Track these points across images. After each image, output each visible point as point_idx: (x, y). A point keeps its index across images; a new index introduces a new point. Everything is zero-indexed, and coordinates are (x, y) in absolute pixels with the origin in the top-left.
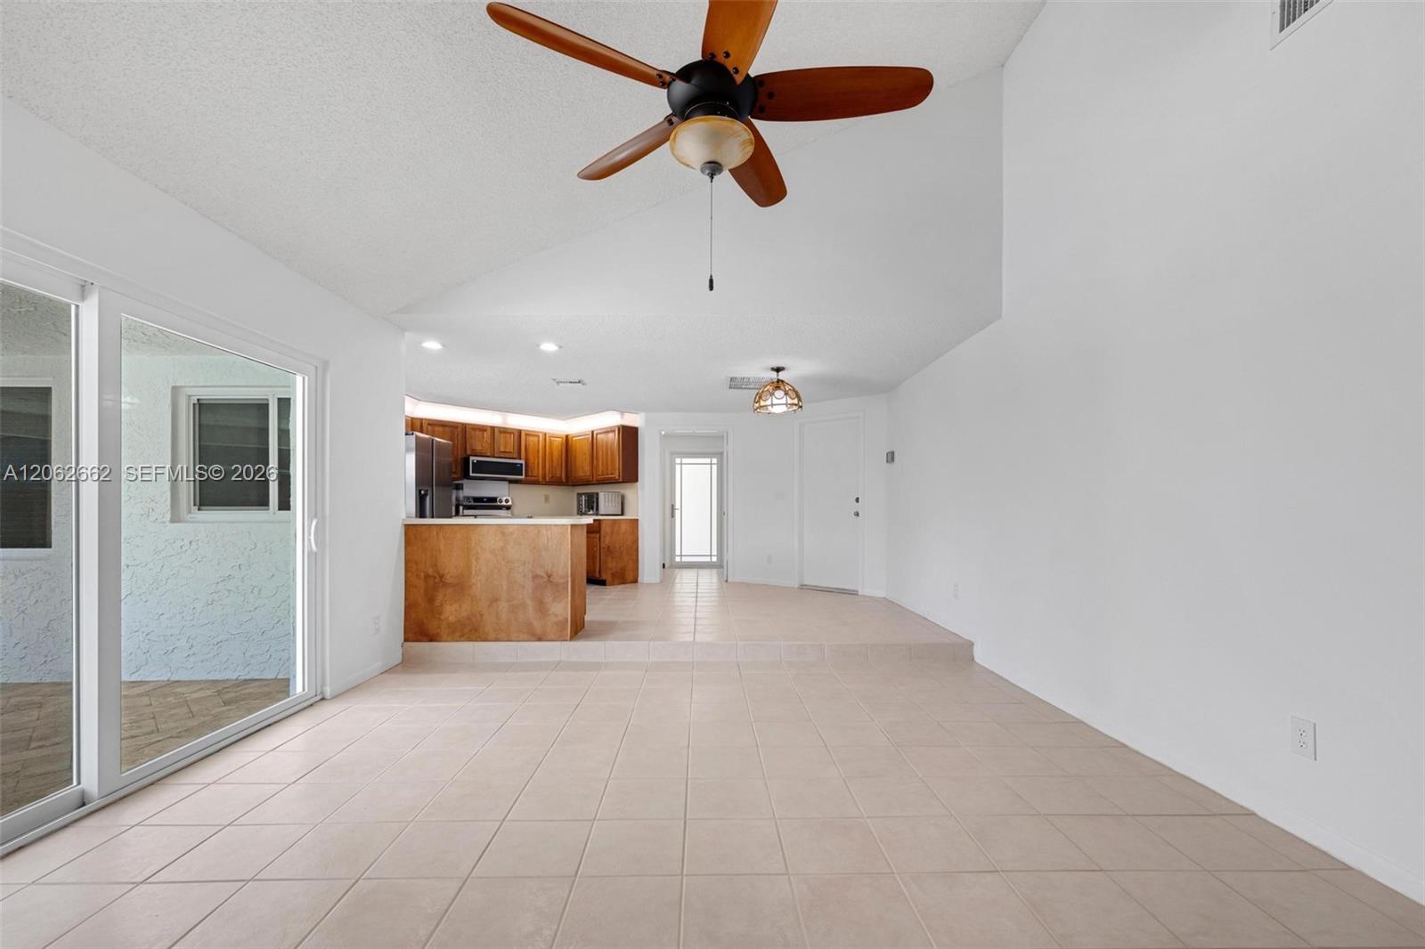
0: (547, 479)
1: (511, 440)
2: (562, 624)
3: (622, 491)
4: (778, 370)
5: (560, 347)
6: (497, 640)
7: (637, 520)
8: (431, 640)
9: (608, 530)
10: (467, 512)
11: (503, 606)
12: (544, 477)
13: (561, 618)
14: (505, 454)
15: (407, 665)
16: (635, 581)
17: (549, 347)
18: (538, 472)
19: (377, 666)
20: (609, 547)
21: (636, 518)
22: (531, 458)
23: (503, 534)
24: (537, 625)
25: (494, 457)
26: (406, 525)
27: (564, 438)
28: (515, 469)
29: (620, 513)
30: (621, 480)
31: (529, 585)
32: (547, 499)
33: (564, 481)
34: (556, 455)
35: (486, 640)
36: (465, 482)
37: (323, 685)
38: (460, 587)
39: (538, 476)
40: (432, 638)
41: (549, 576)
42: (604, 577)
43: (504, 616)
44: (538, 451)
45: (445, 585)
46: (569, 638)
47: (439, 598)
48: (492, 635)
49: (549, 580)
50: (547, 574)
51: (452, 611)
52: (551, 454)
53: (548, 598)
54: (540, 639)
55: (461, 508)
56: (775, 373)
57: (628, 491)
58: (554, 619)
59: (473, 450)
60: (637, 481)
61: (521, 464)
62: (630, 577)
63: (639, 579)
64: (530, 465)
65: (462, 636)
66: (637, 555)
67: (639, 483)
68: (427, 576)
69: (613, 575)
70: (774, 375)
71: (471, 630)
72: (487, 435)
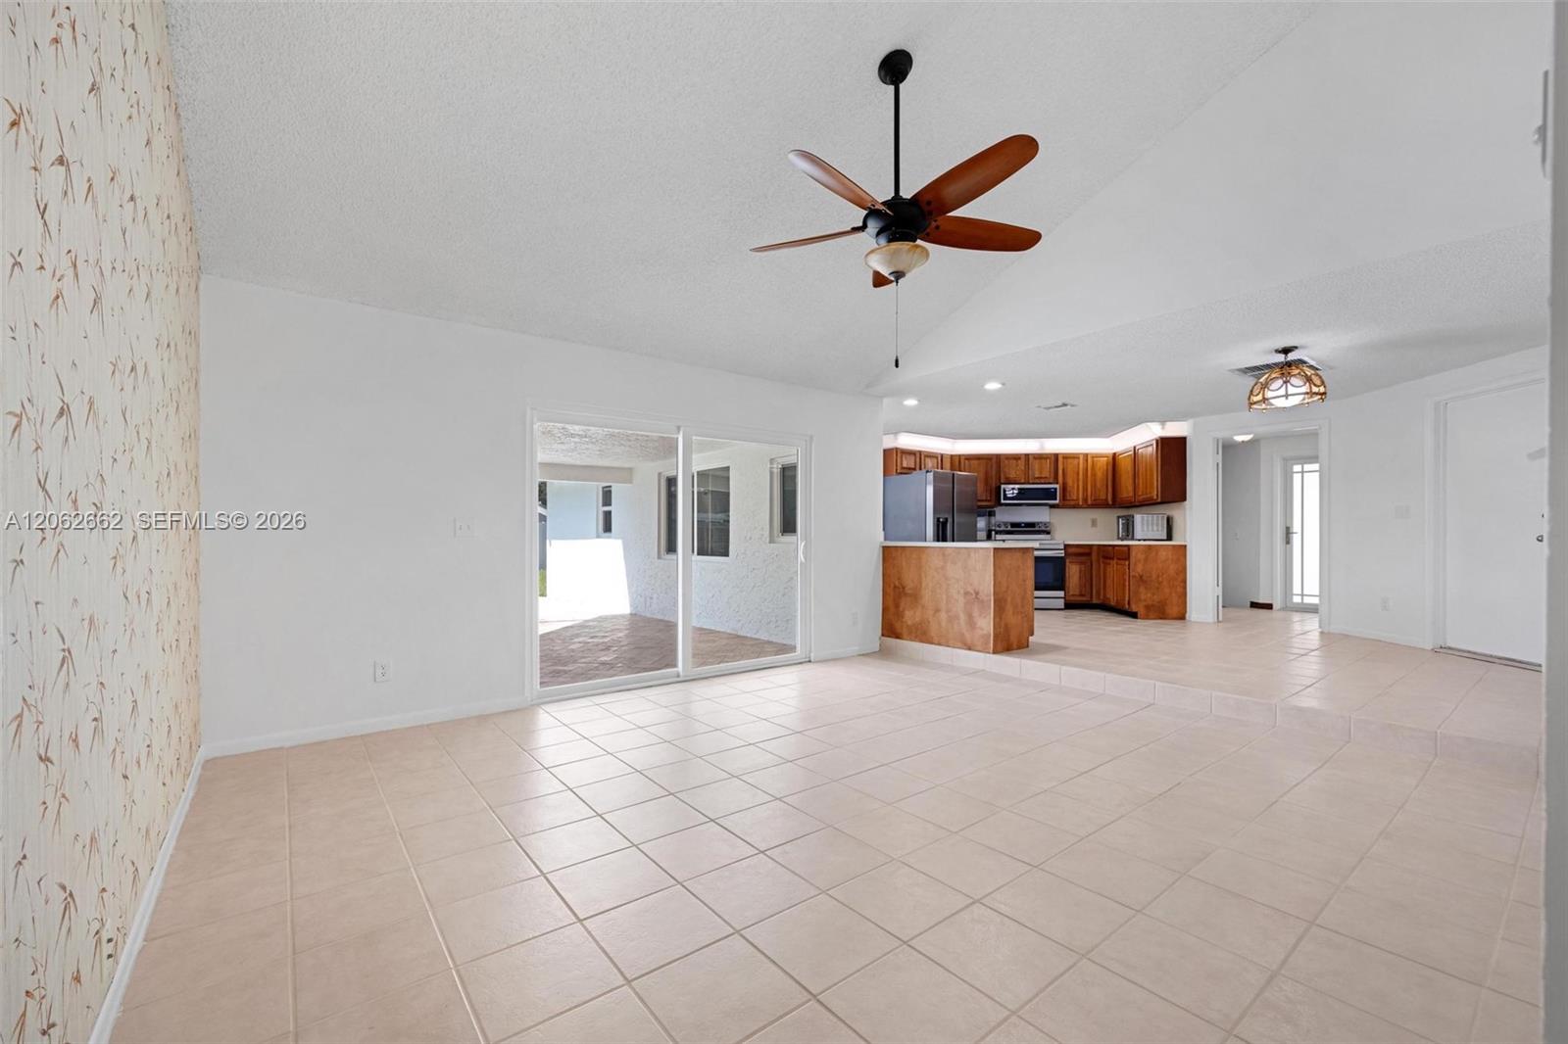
0: (1089, 502)
1: (1048, 465)
2: (986, 637)
3: (1169, 513)
4: (1286, 351)
5: (1003, 384)
6: (939, 644)
7: (1185, 546)
8: (898, 637)
9: (1141, 557)
10: (999, 537)
11: (943, 616)
12: (1085, 500)
13: (985, 632)
14: (1040, 480)
15: (883, 653)
16: (1182, 617)
17: (993, 386)
18: (1077, 493)
19: (855, 649)
20: (1141, 577)
21: (1183, 543)
22: (1070, 482)
23: (944, 555)
24: (968, 636)
25: (1029, 483)
26: (883, 547)
27: (1111, 458)
28: (1049, 494)
29: (1165, 538)
30: (1159, 500)
31: (961, 600)
32: (1094, 523)
33: (1110, 503)
34: (1099, 474)
35: (932, 643)
36: (997, 510)
37: (810, 652)
38: (916, 597)
39: (1078, 499)
40: (898, 636)
41: (977, 593)
42: (1134, 608)
43: (944, 624)
44: (1078, 474)
45: (906, 595)
46: (991, 651)
47: (902, 605)
48: (936, 640)
49: (977, 598)
50: (975, 591)
51: (911, 616)
52: (1094, 475)
53: (976, 614)
54: (970, 649)
55: (993, 533)
56: (1283, 356)
57: (1174, 510)
58: (980, 632)
59: (1007, 478)
60: (1184, 499)
61: (1056, 489)
62: (1174, 610)
63: (1187, 615)
64: (1068, 489)
65: (916, 637)
66: (1185, 588)
67: (1187, 502)
68: (895, 587)
69: (1148, 608)
70: (1281, 358)
71: (922, 635)
72: (1021, 463)
